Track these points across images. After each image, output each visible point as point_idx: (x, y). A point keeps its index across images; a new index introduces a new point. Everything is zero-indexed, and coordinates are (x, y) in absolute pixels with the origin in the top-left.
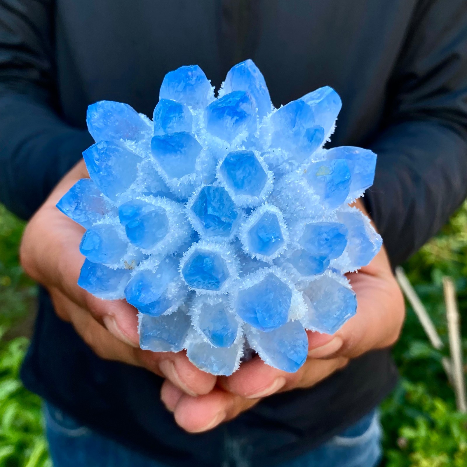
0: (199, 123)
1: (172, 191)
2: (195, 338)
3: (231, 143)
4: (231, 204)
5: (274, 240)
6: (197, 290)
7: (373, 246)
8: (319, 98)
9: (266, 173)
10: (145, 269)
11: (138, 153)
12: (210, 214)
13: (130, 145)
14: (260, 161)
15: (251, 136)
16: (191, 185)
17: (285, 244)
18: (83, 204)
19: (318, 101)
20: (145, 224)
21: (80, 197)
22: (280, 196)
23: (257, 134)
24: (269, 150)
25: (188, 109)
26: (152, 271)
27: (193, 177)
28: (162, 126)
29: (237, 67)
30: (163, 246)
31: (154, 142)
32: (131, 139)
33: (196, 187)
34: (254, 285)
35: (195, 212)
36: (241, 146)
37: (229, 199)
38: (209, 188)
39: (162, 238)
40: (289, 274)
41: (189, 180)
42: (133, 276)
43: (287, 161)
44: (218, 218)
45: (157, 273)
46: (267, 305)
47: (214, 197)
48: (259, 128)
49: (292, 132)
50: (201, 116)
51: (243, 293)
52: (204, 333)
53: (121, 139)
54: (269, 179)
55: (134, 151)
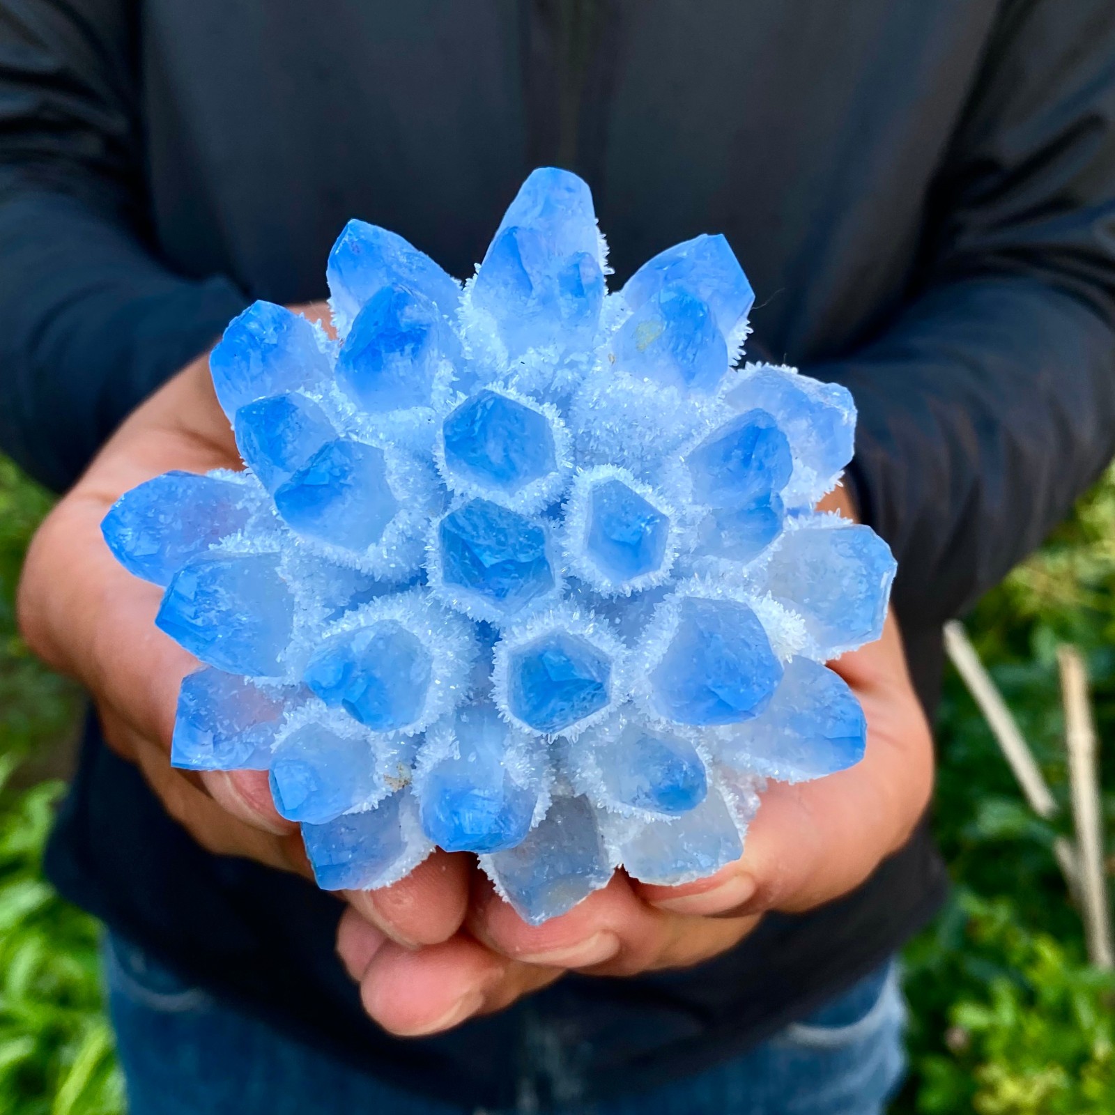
0: (340, 409)
1: (379, 577)
2: (623, 832)
3: (431, 403)
4: (514, 520)
5: (648, 529)
6: (567, 732)
7: (840, 412)
8: (535, 204)
9: (540, 413)
10: (434, 764)
11: (263, 549)
12: (492, 566)
13: (235, 545)
14: (512, 398)
15: (459, 363)
16: (409, 539)
17: (673, 522)
18: (222, 724)
19: (539, 209)
20: (378, 674)
21: (206, 715)
22: (595, 441)
23: (468, 351)
24: (513, 366)
25: (299, 395)
26: (453, 757)
27: (403, 521)
28: (275, 464)
29: (337, 252)
30: (441, 694)
31: (284, 504)
32: (229, 532)
33: (424, 535)
34: (668, 644)
35: (457, 582)
36: (454, 395)
37: (504, 513)
38: (452, 518)
39: (428, 680)
40: (718, 577)
41: (401, 531)
42: (420, 797)
43: (560, 365)
44: (511, 562)
45: (464, 755)
46: (723, 664)
47: (475, 527)
48: (463, 338)
49: (534, 302)
50: (335, 392)
51: (660, 675)
52: (640, 806)
53: (211, 546)
54: (553, 420)
55: (252, 551)
